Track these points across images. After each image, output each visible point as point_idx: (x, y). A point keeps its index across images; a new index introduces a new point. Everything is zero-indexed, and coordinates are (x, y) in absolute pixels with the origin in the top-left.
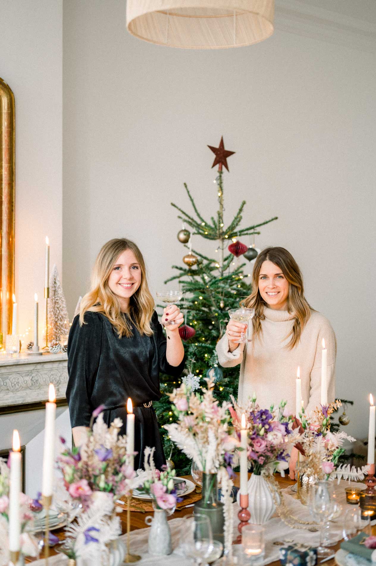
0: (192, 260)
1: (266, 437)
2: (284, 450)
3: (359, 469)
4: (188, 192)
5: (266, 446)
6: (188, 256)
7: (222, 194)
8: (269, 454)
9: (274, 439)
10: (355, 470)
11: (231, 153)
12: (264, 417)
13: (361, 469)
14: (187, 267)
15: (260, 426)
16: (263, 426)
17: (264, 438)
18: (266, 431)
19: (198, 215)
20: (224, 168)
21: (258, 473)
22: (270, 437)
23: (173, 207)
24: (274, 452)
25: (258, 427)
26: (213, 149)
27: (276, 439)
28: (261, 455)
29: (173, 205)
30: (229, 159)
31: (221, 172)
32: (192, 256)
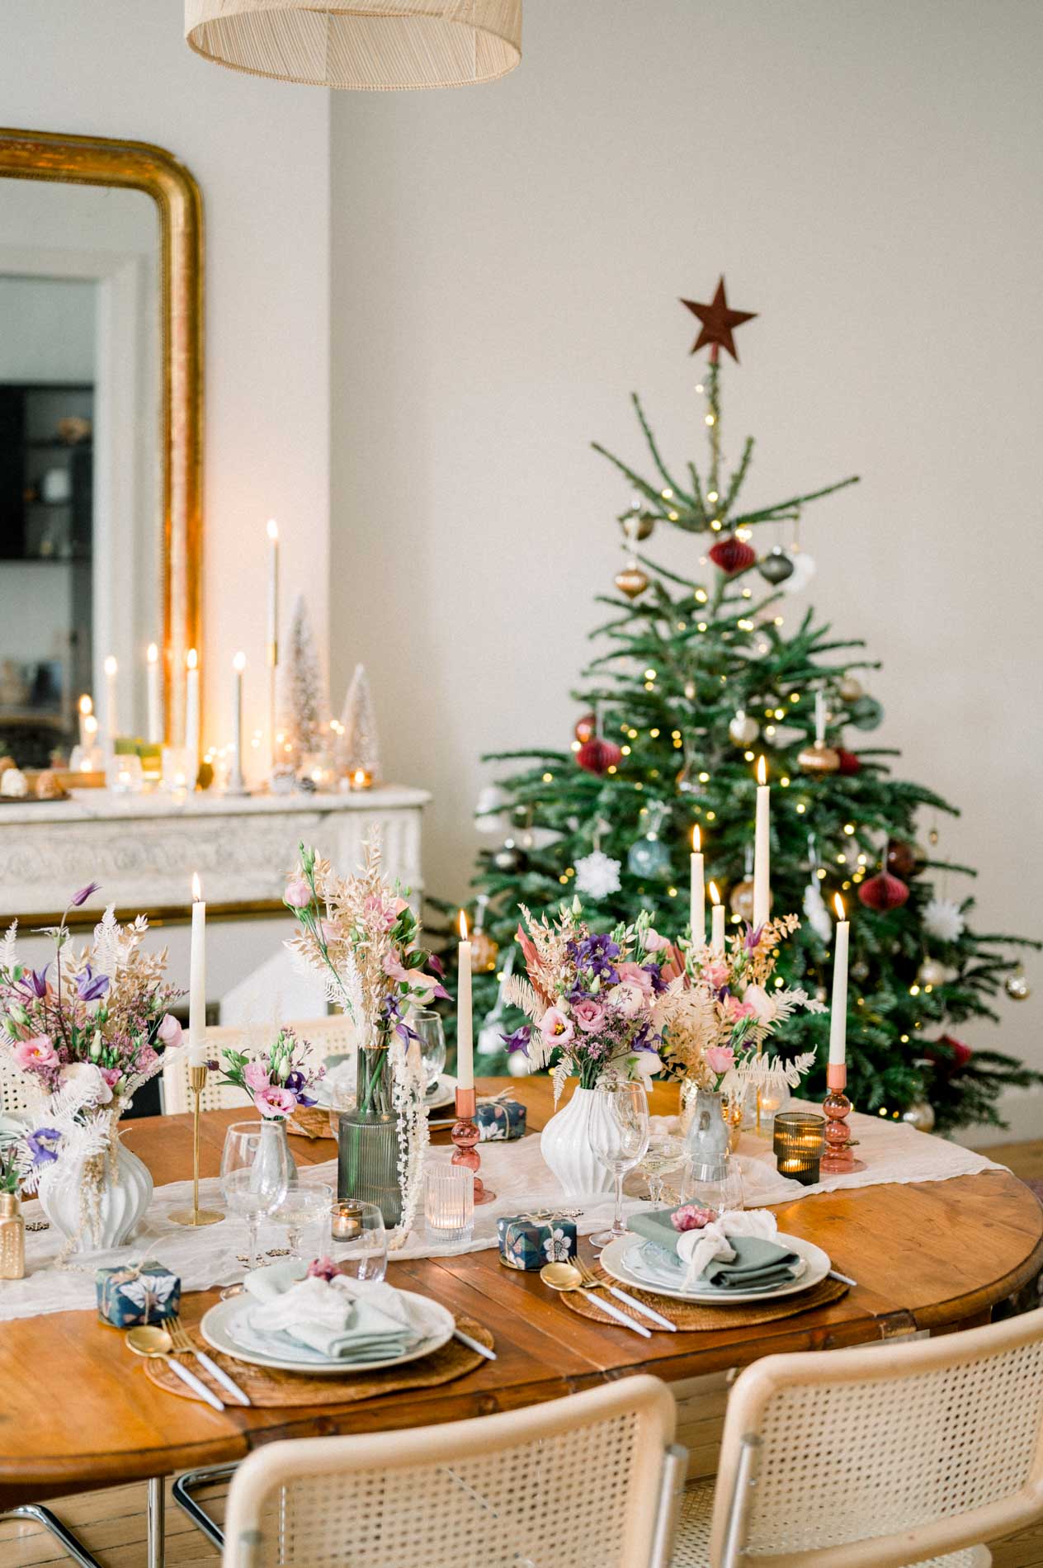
0: (635, 582)
1: (605, 997)
2: (646, 1026)
3: (788, 1061)
4: (641, 415)
5: (606, 1018)
6: (628, 573)
7: (717, 420)
8: (612, 1035)
9: (623, 1001)
10: (779, 1064)
11: (744, 317)
12: (600, 952)
13: (793, 1063)
14: (624, 598)
15: (590, 971)
16: (597, 971)
17: (599, 998)
18: (607, 986)
19: (663, 472)
20: (724, 353)
21: (591, 1085)
22: (614, 997)
23: (596, 453)
24: (625, 1032)
25: (584, 974)
26: (695, 308)
27: (628, 1001)
28: (594, 1039)
29: (596, 447)
30: (739, 333)
31: (715, 365)
32: (637, 573)
